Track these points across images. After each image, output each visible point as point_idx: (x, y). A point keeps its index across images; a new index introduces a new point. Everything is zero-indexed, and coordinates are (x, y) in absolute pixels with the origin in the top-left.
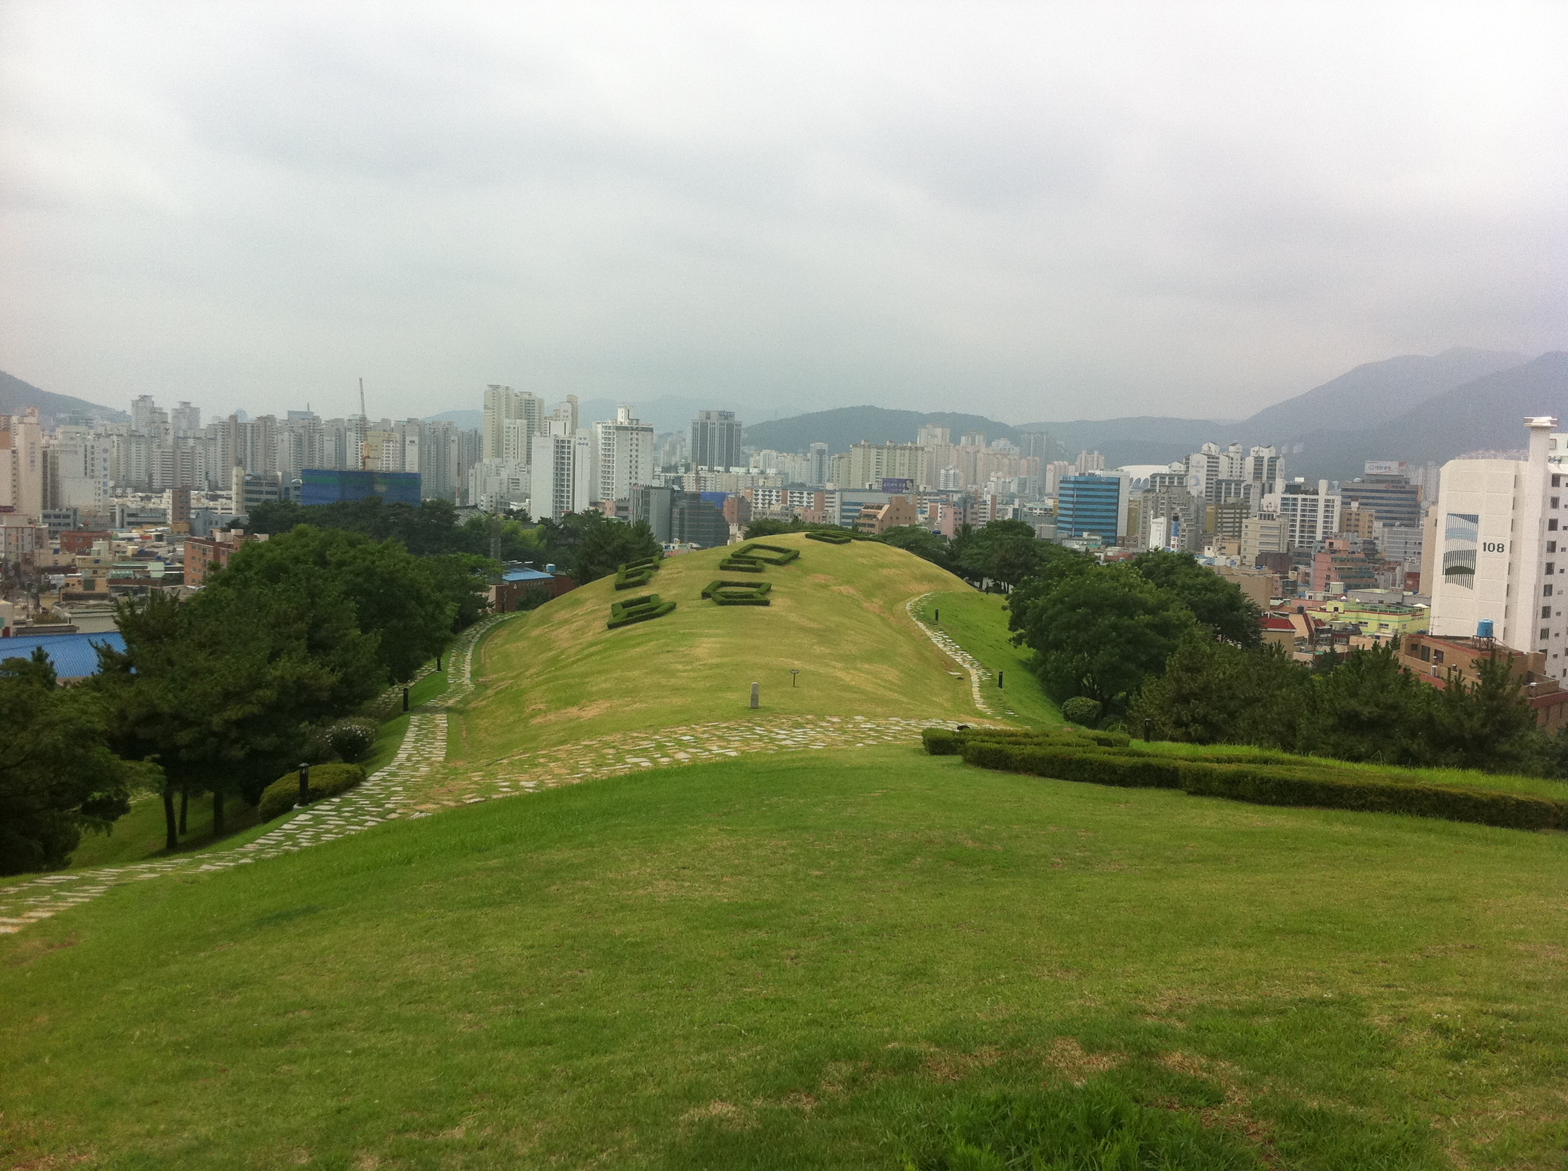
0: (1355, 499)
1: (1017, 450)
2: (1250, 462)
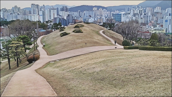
0: (153, 15)
1: (107, 10)
2: (139, 11)
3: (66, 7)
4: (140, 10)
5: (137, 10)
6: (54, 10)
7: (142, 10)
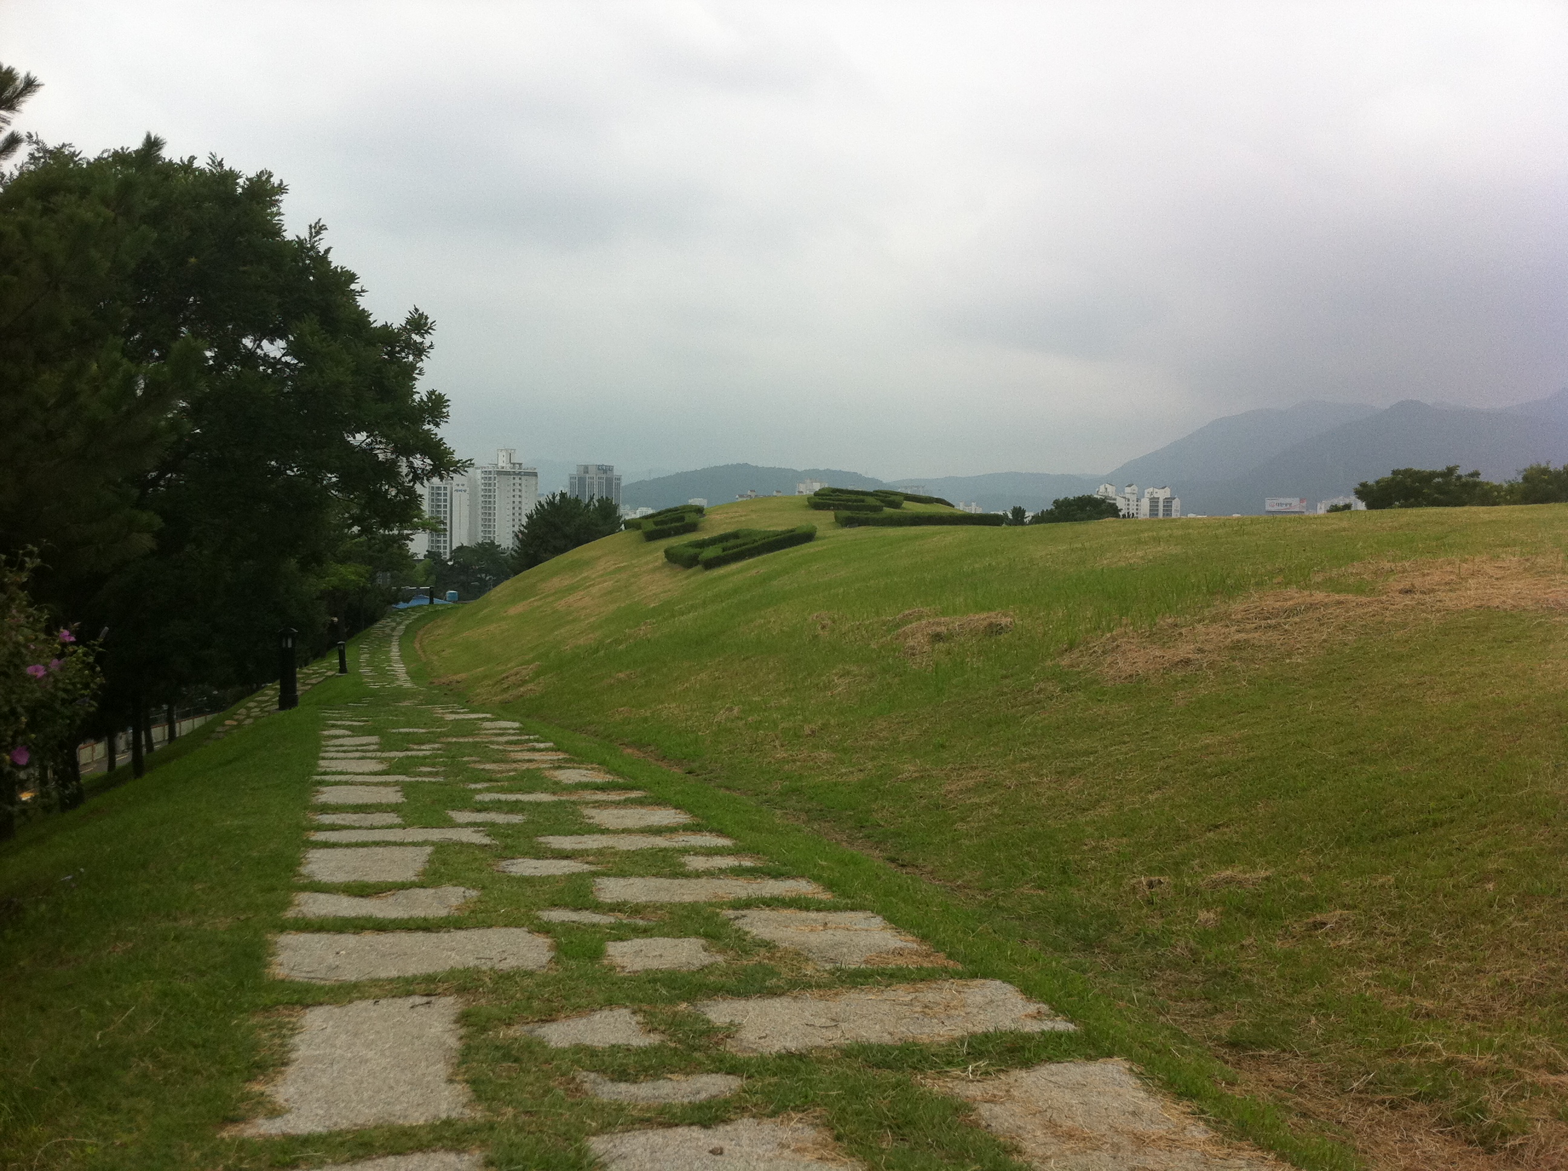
2: (1145, 504)
3: (605, 470)
4: (1154, 502)
5: (1134, 498)
6: (517, 481)
7: (1168, 502)
